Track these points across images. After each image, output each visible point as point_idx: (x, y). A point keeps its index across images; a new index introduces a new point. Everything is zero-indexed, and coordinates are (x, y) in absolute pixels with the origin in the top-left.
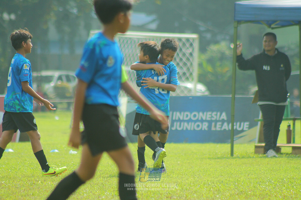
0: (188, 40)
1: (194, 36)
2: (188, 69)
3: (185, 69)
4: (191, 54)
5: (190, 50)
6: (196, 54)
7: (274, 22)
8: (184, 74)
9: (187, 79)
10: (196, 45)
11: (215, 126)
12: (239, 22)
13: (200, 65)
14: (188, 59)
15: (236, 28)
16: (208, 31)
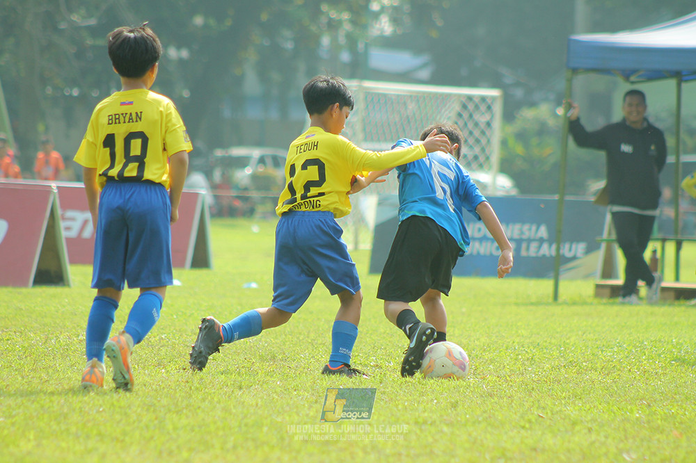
0: (483, 99)
1: (494, 93)
2: (483, 150)
3: (477, 150)
4: (488, 124)
5: (487, 117)
6: (497, 123)
7: (634, 72)
8: (476, 157)
9: (481, 166)
10: (498, 108)
11: (528, 249)
12: (575, 71)
13: (504, 143)
14: (483, 133)
15: (570, 81)
16: (517, 84)
